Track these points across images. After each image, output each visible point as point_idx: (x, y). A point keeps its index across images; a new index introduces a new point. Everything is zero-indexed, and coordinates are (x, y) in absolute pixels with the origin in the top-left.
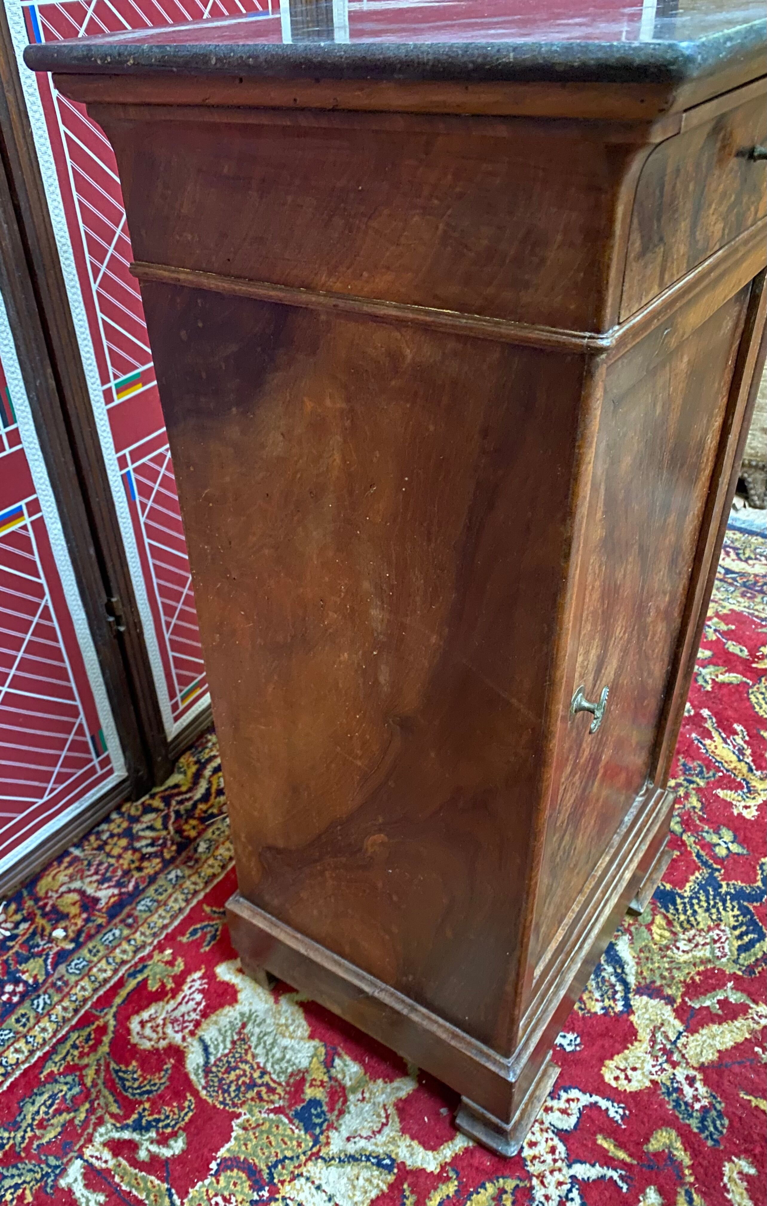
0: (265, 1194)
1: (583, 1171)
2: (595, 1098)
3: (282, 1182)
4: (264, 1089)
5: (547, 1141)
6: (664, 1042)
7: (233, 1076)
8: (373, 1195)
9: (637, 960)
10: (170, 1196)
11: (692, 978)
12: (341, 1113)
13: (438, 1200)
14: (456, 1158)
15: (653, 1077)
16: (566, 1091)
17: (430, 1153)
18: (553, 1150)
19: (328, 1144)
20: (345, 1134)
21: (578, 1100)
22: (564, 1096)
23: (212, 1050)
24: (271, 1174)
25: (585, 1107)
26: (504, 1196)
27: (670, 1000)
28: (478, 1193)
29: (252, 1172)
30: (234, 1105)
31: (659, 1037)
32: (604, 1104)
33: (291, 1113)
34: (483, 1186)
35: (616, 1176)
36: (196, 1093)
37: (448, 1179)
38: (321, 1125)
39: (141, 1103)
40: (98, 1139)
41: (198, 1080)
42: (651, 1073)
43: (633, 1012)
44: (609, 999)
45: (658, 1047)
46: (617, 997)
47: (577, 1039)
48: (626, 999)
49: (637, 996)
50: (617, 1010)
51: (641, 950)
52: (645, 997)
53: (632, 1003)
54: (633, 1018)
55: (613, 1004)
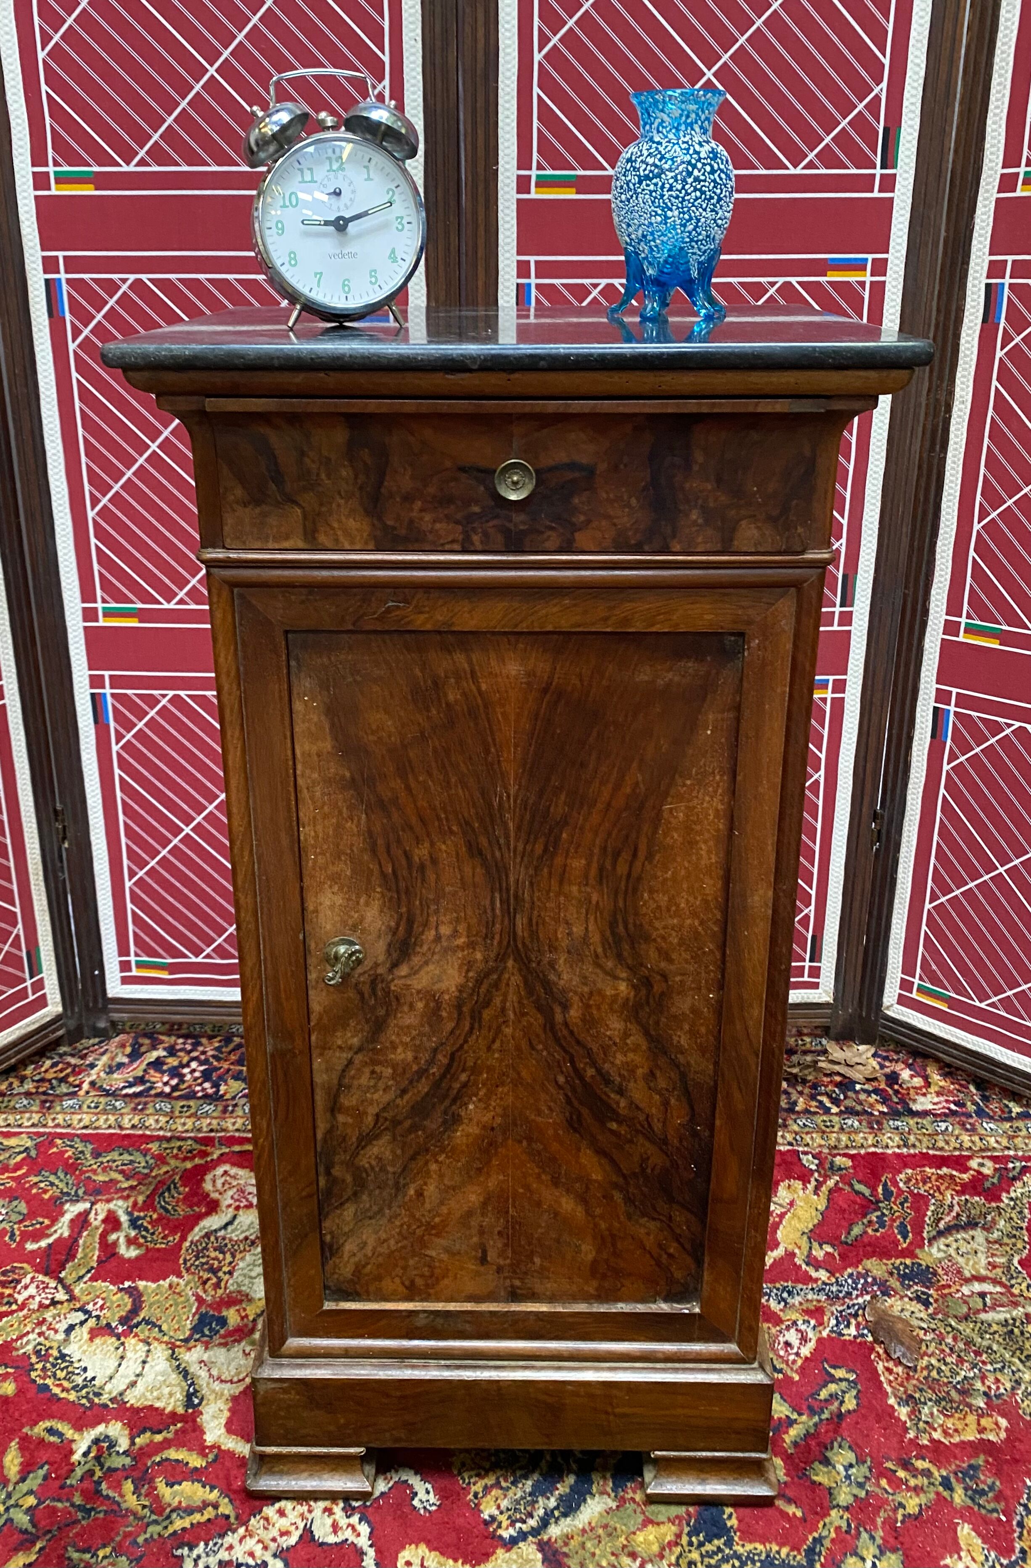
0: (120, 1329)
2: (370, 1552)
3: (136, 1335)
4: (214, 1280)
5: (292, 1524)
7: (213, 1254)
8: (157, 1405)
9: (587, 1528)
10: (88, 1272)
12: (225, 1345)
13: (180, 1457)
14: (230, 1454)
16: (360, 1520)
17: (223, 1430)
18: (285, 1533)
19: (189, 1349)
20: (205, 1357)
21: (359, 1535)
22: (355, 1519)
23: (230, 1228)
24: (139, 1324)
25: (353, 1545)
26: (210, 1508)
28: (204, 1486)
29: (136, 1309)
30: (188, 1270)
33: (203, 1310)
34: (212, 1488)
36: (183, 1239)
37: (205, 1456)
38: (204, 1335)
39: (155, 1210)
40: (111, 1206)
41: (196, 1234)
43: (508, 1550)
44: (509, 1517)
46: (518, 1525)
47: (434, 1508)
48: (523, 1536)
49: (535, 1547)
50: (500, 1532)
51: (605, 1526)
52: (539, 1556)
53: (521, 1544)
54: (500, 1552)
55: (504, 1525)
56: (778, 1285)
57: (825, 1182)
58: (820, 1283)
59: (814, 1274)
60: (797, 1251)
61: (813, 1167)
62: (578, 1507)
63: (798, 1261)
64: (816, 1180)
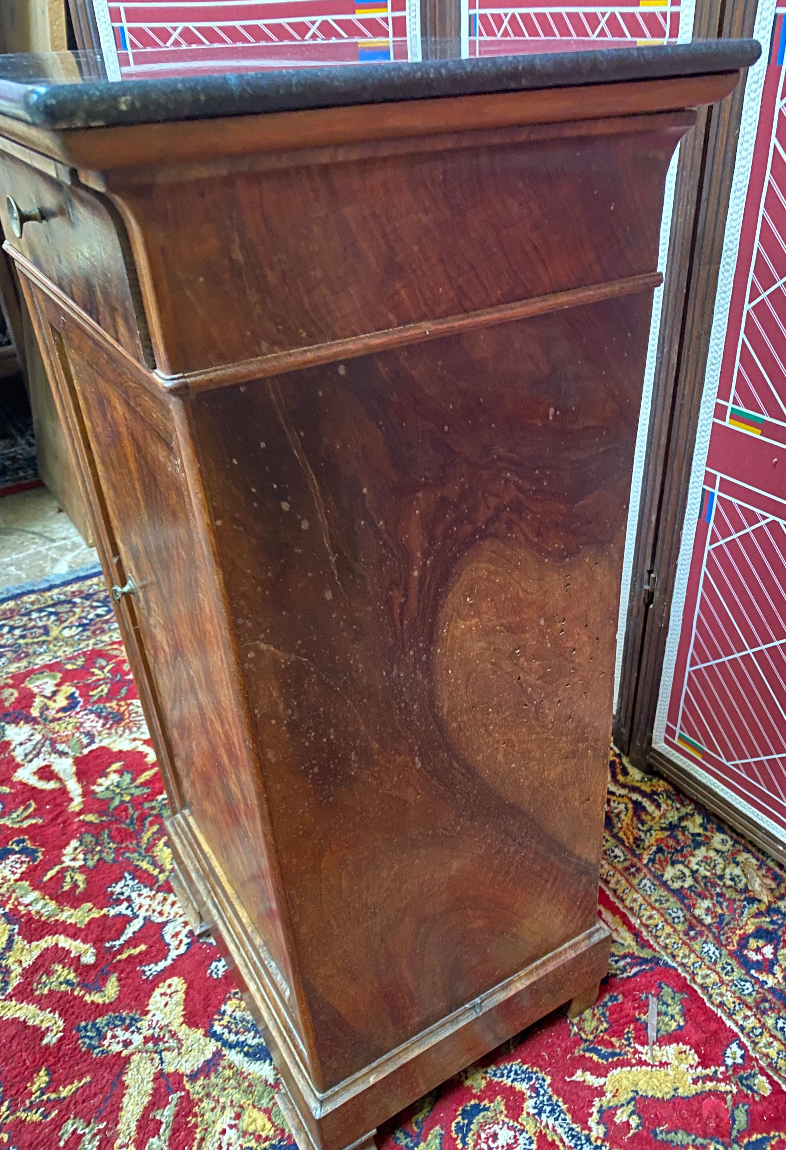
1: (136, 925)
2: (169, 962)
6: (167, 1045)
9: (245, 1074)
11: (195, 1115)
15: (151, 1014)
18: (161, 913)
25: (169, 950)
26: (159, 871)
27: (193, 1077)
31: (172, 1043)
32: (162, 965)
35: (117, 943)
42: (154, 1015)
43: (205, 1035)
44: (229, 1022)
45: (167, 1036)
46: (226, 1031)
47: (215, 976)
48: (218, 1038)
49: (215, 1049)
50: (216, 1023)
51: (250, 1085)
52: (209, 1056)
53: (213, 1040)
54: (201, 1031)
55: (222, 1022)
56: (555, 1098)
57: (719, 1081)
58: (586, 1132)
59: (592, 1122)
60: (609, 1095)
61: (729, 1062)
62: (259, 1059)
63: (597, 1102)
64: (716, 1072)
